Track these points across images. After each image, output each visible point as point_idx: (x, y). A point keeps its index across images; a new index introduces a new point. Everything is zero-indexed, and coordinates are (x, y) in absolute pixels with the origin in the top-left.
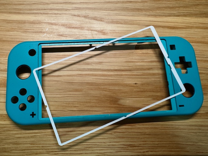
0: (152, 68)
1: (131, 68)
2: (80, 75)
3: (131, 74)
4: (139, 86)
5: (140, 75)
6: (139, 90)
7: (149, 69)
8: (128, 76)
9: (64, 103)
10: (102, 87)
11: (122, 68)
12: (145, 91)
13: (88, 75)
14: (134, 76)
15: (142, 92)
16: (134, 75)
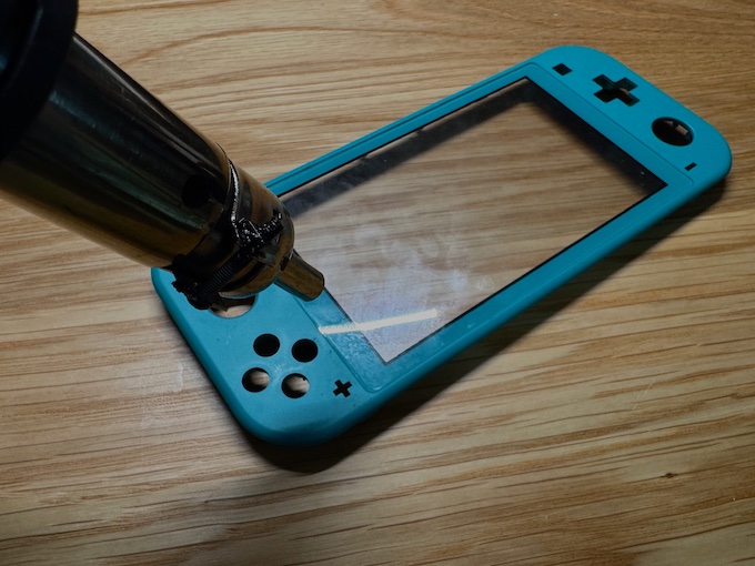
8: (630, 451)
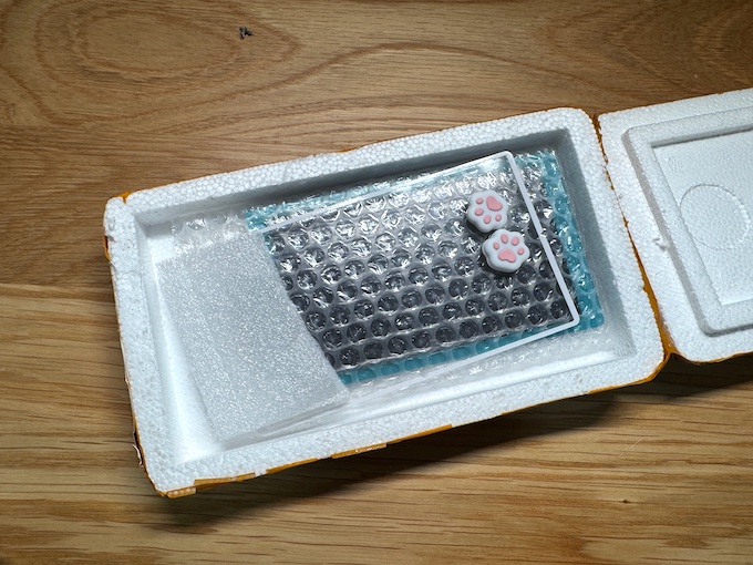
0: (665, 461)
1: (612, 458)
2: (487, 475)
3: (613, 474)
4: (633, 508)
5: (637, 479)
6: (633, 518)
7: (659, 463)
9: (448, 549)
10: (543, 509)
11: (592, 459)
12: (647, 523)
13: (506, 475)
14: (621, 482)
15: (640, 523)
16: (622, 478)
